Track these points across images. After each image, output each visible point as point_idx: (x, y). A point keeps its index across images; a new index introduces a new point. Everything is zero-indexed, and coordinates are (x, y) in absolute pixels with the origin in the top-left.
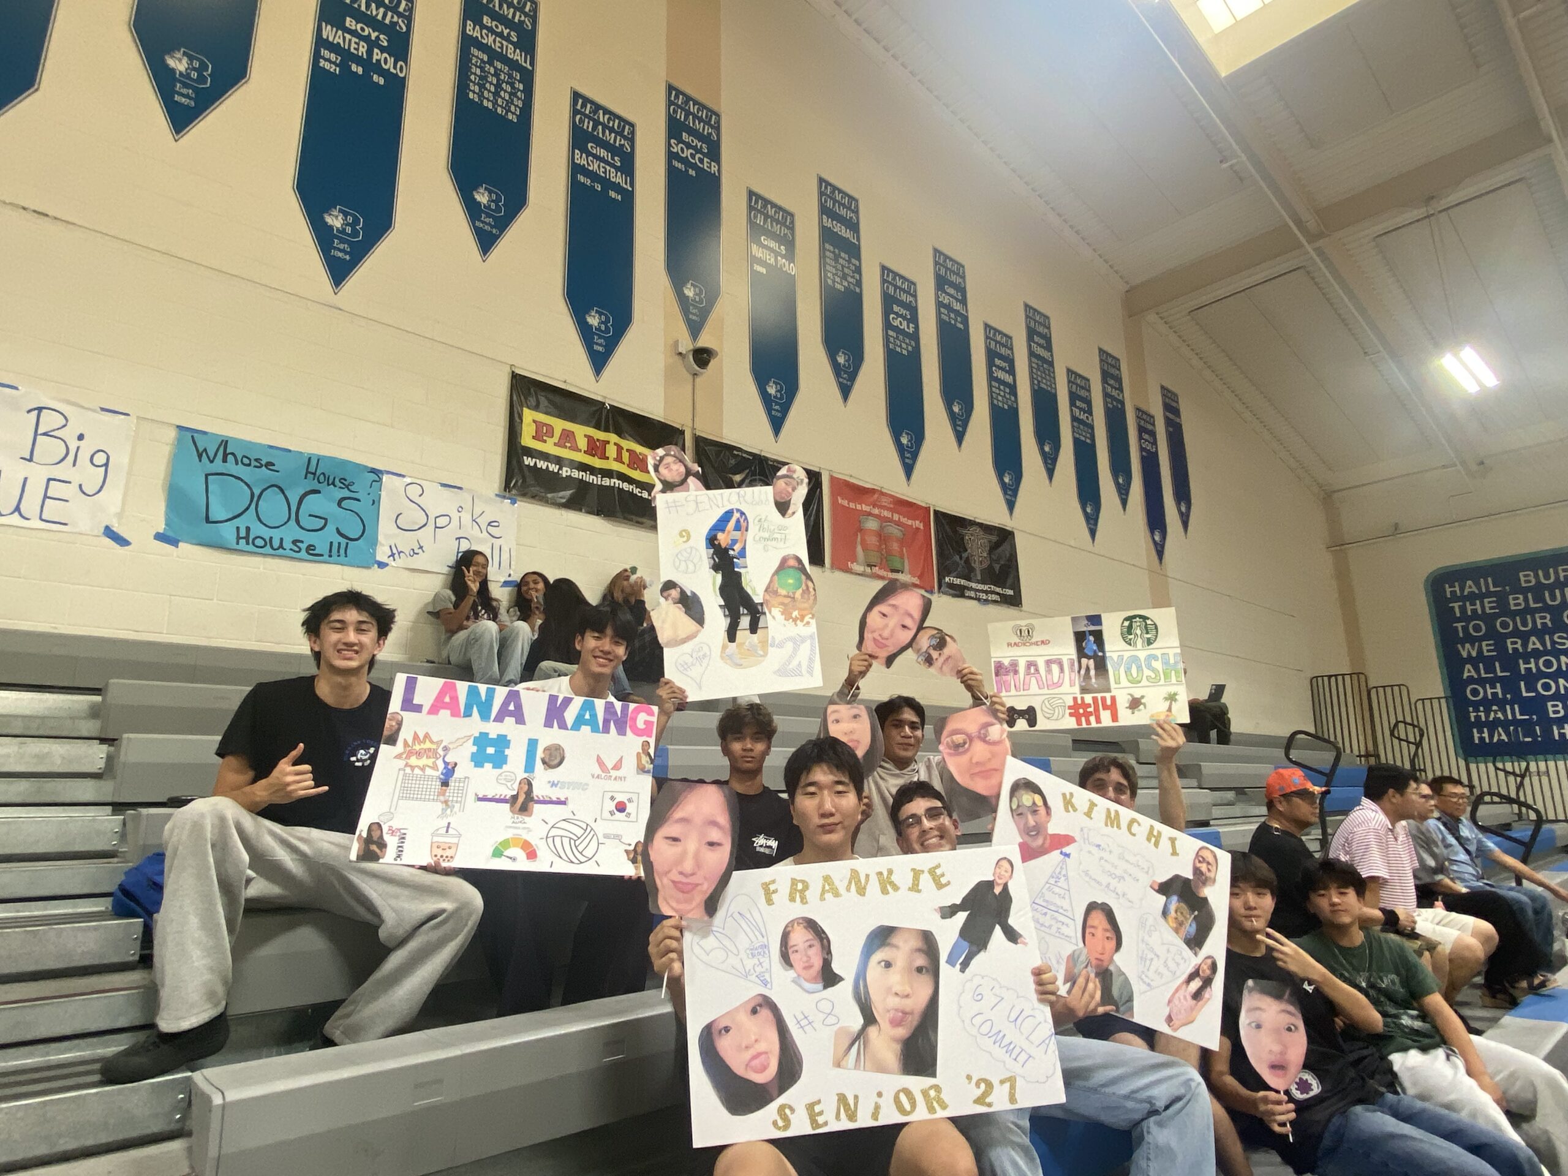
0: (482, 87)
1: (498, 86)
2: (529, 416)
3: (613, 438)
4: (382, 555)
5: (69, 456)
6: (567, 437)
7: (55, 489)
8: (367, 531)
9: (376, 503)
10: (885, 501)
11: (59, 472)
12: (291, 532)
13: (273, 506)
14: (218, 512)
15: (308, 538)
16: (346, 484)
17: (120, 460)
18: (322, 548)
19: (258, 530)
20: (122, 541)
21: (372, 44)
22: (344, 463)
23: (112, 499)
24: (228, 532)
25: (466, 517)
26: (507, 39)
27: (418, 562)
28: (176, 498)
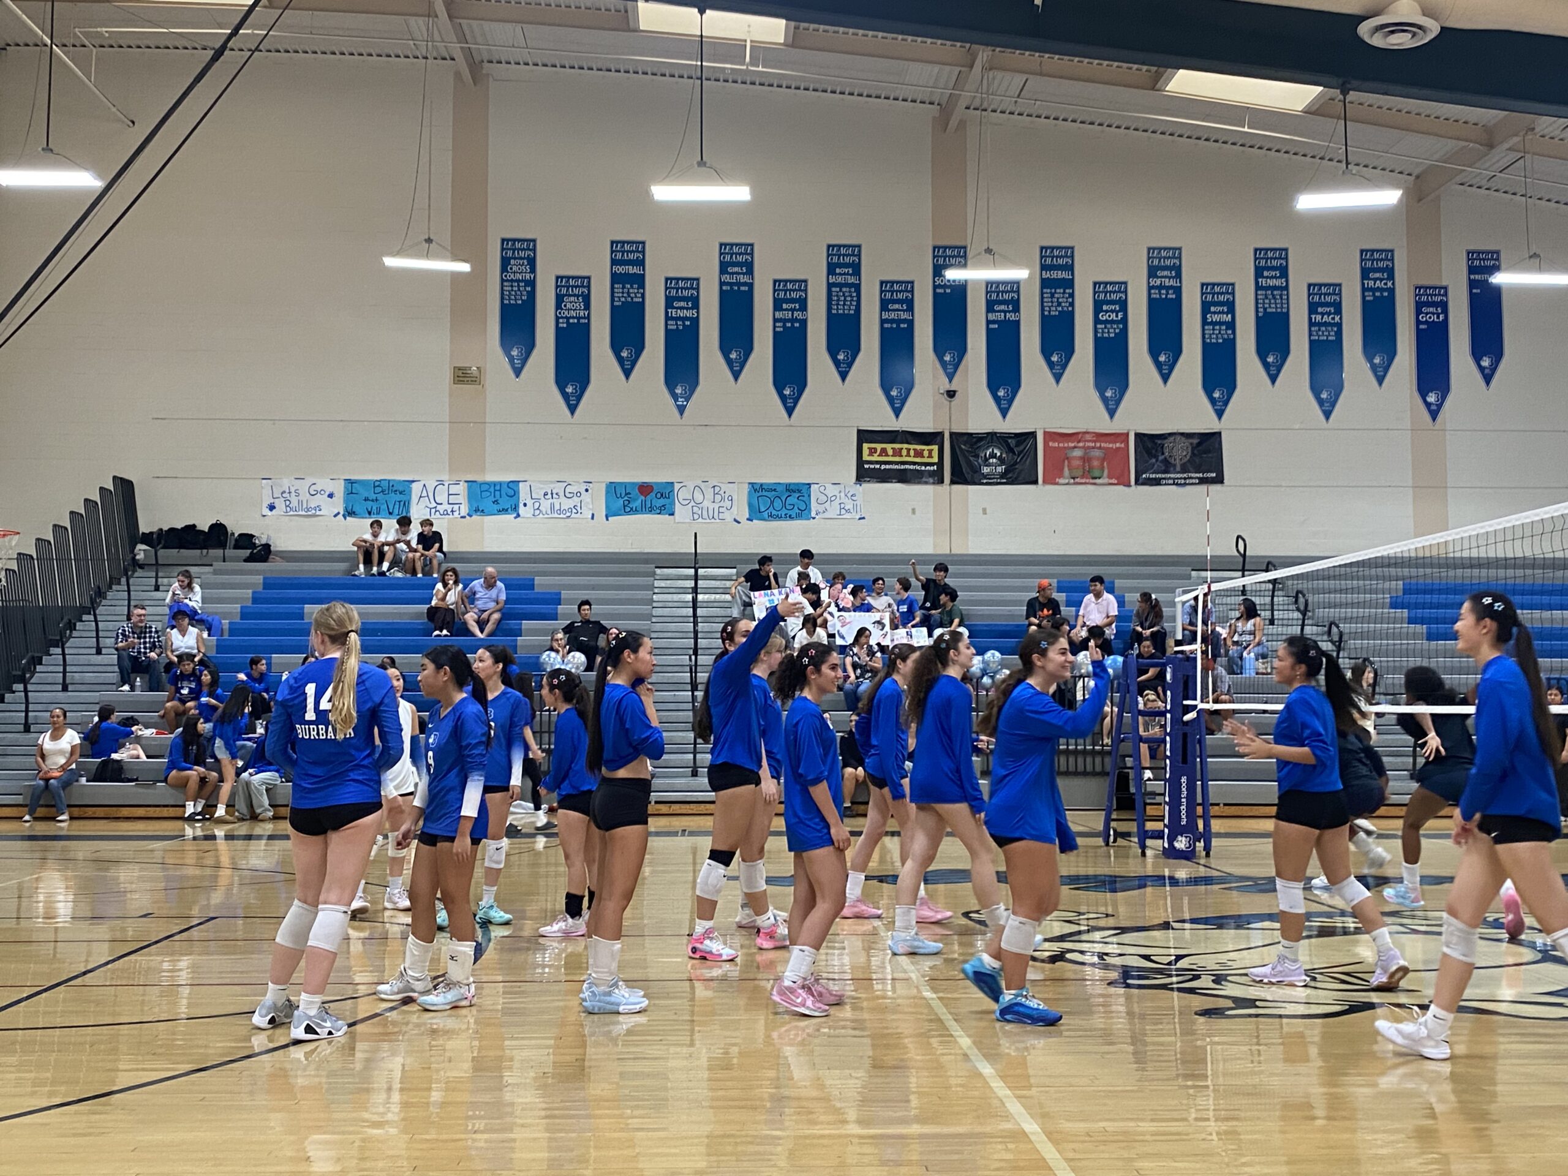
0: (838, 305)
1: (845, 300)
2: (866, 446)
3: (905, 446)
4: (813, 514)
5: (723, 499)
6: (884, 452)
7: (721, 510)
8: (808, 507)
9: (809, 496)
10: (1088, 437)
11: (722, 504)
12: (784, 512)
13: (778, 504)
14: (762, 509)
15: (790, 512)
16: (799, 491)
17: (735, 498)
18: (794, 515)
19: (774, 512)
20: (739, 522)
21: (793, 310)
22: (798, 484)
23: (735, 508)
24: (765, 515)
25: (842, 495)
26: (848, 274)
27: (826, 515)
28: (750, 505)
